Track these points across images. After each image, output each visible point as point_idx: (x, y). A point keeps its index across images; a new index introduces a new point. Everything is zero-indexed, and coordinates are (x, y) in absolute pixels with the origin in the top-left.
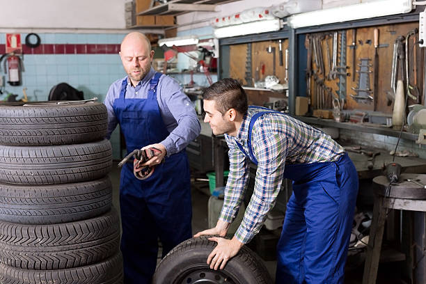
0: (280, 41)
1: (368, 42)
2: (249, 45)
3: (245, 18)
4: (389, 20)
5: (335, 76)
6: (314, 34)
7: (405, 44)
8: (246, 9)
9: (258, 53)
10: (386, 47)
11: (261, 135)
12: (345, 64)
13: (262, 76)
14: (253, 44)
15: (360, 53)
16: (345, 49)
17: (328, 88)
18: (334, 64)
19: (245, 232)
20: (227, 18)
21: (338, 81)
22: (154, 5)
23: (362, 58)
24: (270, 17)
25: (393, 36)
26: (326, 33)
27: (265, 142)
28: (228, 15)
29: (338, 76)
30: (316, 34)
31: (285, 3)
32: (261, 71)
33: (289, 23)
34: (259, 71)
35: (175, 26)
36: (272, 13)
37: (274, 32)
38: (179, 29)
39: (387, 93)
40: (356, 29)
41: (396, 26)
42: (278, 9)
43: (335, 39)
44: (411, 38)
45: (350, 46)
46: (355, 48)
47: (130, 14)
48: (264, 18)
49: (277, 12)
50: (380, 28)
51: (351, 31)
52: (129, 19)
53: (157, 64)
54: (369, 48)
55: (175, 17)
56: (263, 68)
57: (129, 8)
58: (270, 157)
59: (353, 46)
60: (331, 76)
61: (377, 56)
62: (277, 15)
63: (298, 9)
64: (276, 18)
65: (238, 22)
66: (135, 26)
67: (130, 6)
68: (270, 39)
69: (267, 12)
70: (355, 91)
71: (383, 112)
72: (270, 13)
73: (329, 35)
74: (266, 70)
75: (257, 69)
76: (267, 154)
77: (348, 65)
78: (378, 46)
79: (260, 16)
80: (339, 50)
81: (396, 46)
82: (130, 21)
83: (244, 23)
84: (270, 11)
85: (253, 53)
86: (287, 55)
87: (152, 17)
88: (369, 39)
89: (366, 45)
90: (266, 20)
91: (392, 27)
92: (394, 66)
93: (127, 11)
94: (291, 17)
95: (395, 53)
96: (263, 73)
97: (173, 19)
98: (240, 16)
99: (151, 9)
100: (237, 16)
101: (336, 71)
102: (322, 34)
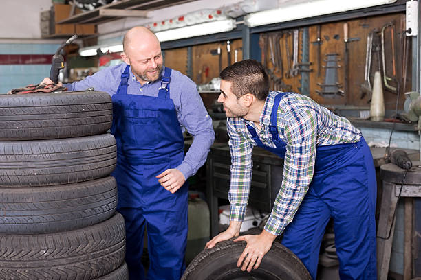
0: (228, 42)
1: (336, 37)
2: (189, 48)
3: (190, 20)
4: (365, 13)
5: (296, 73)
6: (269, 33)
7: (381, 36)
8: (192, 10)
9: (200, 56)
10: (358, 41)
11: (291, 113)
12: (308, 60)
13: (205, 79)
14: (194, 48)
15: (326, 49)
16: (308, 45)
17: (288, 86)
18: (295, 61)
19: (278, 223)
20: (168, 22)
21: (300, 78)
22: (75, 13)
23: (328, 53)
24: (221, 18)
25: (366, 29)
26: (284, 31)
27: (298, 119)
28: (170, 18)
29: (300, 72)
30: (272, 33)
31: (240, 3)
32: (204, 74)
33: (246, 22)
34: (202, 74)
35: (96, 35)
36: (225, 13)
37: (226, 32)
38: (100, 38)
39: (360, 86)
40: (320, 24)
41: (368, 19)
42: (233, 9)
43: (296, 36)
44: (388, 30)
45: (314, 43)
46: (319, 43)
47: (47, 23)
48: (214, 18)
49: (231, 11)
50: (351, 23)
51: (315, 27)
52: (46, 28)
53: (77, 73)
54: (336, 43)
55: (96, 26)
56: (207, 70)
57: (47, 17)
58: (305, 134)
59: (317, 42)
60: (291, 73)
61: (347, 50)
62: (230, 14)
63: (256, 8)
64: (230, 18)
65: (182, 24)
66: (53, 35)
67: (48, 15)
68: (219, 40)
69: (219, 12)
70: (321, 87)
71: (355, 105)
72: (222, 13)
73: (288, 33)
74: (211, 73)
75: (200, 72)
76: (302, 132)
77: (311, 61)
78: (348, 40)
79: (210, 17)
80: (301, 47)
81: (369, 39)
82: (48, 30)
83: (188, 26)
84: (222, 11)
85: (194, 57)
86: (236, 56)
87: (72, 26)
88: (337, 34)
89: (332, 41)
90: (216, 21)
91: (363, 20)
92: (368, 59)
93: (42, 20)
94: (248, 16)
95: (369, 46)
96: (207, 76)
97: (93, 28)
98: (185, 19)
99: (71, 17)
100: (181, 19)
101: (298, 68)
102: (280, 32)
